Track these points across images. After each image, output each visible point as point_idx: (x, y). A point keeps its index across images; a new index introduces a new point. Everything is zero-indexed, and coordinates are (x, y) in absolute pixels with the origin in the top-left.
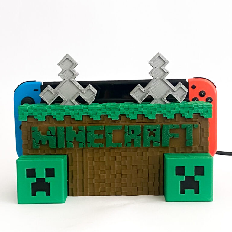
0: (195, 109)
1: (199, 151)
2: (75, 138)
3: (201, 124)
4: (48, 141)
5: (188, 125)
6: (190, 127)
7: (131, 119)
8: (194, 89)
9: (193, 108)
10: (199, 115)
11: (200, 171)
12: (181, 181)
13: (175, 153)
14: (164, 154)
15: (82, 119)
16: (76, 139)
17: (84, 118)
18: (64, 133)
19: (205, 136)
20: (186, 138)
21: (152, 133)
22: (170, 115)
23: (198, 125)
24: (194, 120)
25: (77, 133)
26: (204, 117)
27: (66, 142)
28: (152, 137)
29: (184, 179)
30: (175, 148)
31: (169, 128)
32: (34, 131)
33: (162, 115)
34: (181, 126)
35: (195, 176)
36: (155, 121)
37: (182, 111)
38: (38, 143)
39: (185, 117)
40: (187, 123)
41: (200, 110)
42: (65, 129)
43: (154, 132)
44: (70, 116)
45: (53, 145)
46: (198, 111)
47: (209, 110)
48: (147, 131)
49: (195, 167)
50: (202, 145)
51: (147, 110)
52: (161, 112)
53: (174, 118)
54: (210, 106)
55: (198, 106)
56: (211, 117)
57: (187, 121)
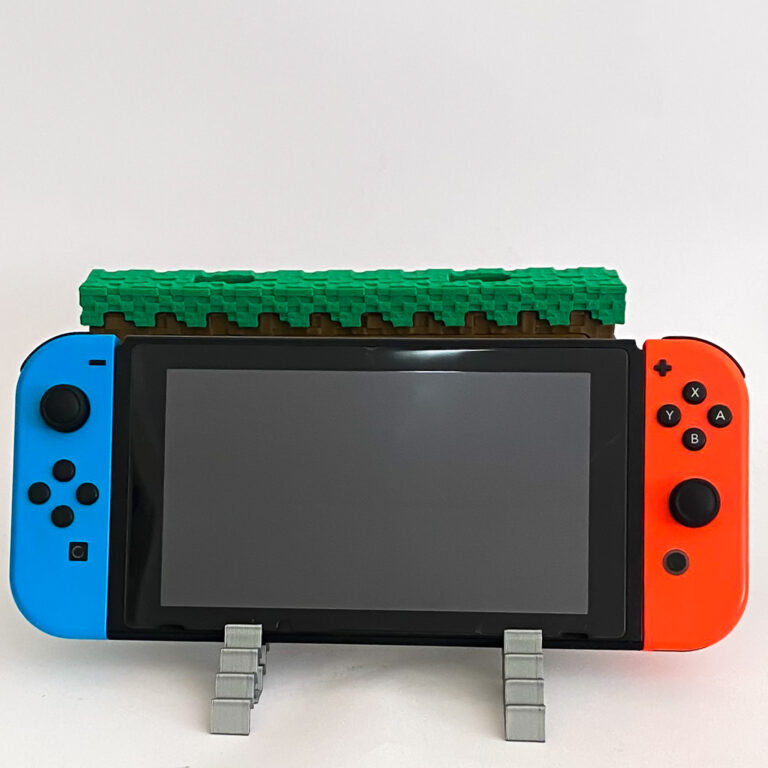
0: (577, 300)
7: (395, 325)
8: (662, 374)
10: (587, 317)
15: (257, 325)
17: (262, 320)
22: (506, 316)
24: (571, 330)
26: (600, 322)
33: (483, 315)
36: (461, 331)
39: (547, 322)
41: (591, 302)
44: (225, 314)
46: (585, 305)
47: (617, 302)
51: (441, 300)
52: (480, 306)
53: (516, 323)
54: (621, 291)
55: (585, 290)
56: (622, 322)
57: (554, 331)
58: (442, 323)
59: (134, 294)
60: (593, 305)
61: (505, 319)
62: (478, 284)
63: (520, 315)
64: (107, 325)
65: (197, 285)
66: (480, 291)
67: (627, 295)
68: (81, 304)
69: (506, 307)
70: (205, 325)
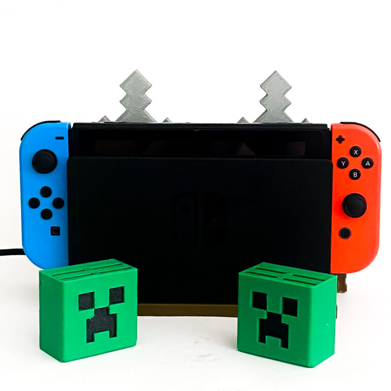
8: (340, 142)
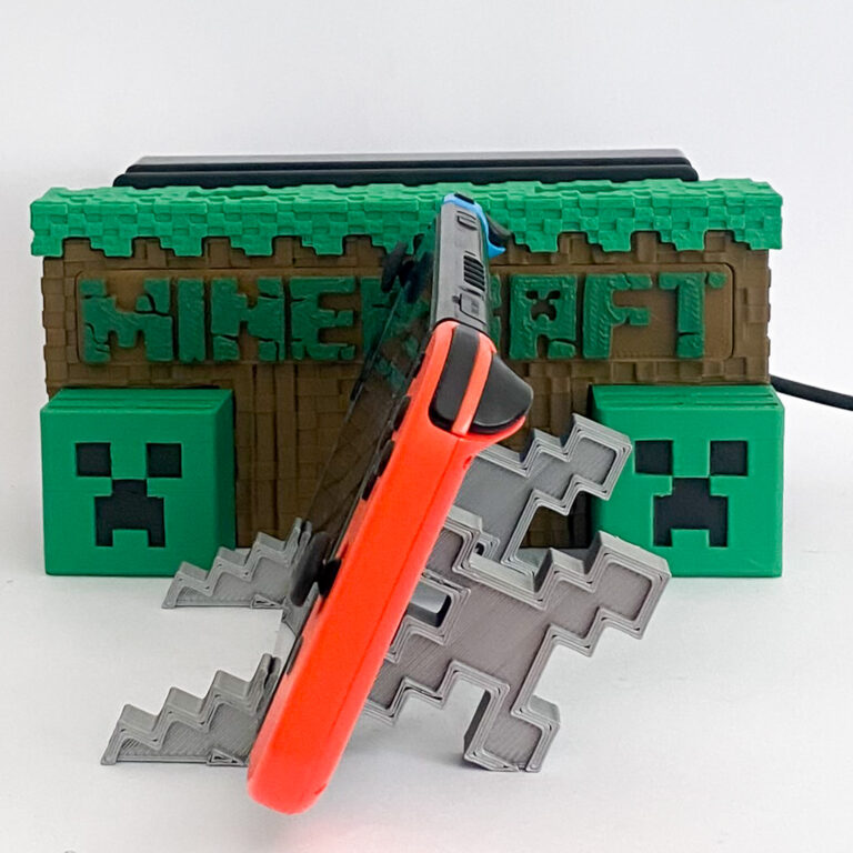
0: (713, 216)
1: (728, 377)
2: (243, 326)
3: (737, 271)
4: (140, 334)
5: (686, 275)
6: (693, 283)
9: (706, 212)
10: (729, 238)
11: (731, 457)
12: (657, 499)
13: (636, 382)
14: (590, 387)
15: (270, 253)
16: (249, 326)
17: (278, 248)
18: (202, 303)
19: (752, 319)
20: (679, 325)
21: (547, 306)
22: (615, 239)
23: (726, 275)
24: (708, 257)
25: (252, 304)
26: (748, 247)
27: (209, 336)
28: (545, 320)
29: (668, 490)
30: (634, 365)
31: (611, 287)
32: (88, 297)
33: (583, 236)
34: (657, 280)
35: (714, 479)
36: (553, 260)
37: (662, 224)
38: (106, 343)
39: (673, 245)
40: (683, 267)
41: (733, 218)
42: (207, 287)
43: (551, 302)
44: (227, 238)
45: (159, 347)
46: (725, 223)
47: (769, 218)
48: (525, 298)
49: (712, 443)
50: (739, 353)
51: (524, 216)
52: (578, 224)
53: (629, 249)
54: (774, 204)
55: (724, 202)
56: (779, 247)
57: (683, 259)
58: (527, 248)
59: (104, 213)
60: (736, 222)
61: (615, 242)
62: (575, 195)
63: (634, 237)
64: (66, 256)
65: (190, 199)
66: (577, 204)
67: (783, 208)
68: (32, 227)
69: (614, 226)
70: (199, 254)
